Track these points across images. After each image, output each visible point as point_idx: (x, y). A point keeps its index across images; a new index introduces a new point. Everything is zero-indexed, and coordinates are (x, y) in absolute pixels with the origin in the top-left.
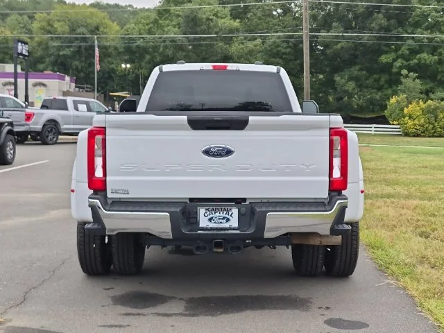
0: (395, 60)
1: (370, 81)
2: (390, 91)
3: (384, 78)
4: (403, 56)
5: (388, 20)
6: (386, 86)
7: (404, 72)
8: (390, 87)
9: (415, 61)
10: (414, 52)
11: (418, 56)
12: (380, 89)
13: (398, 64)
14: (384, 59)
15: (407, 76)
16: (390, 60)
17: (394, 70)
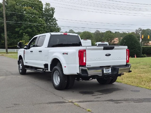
0: (20, 30)
1: (12, 36)
2: (18, 39)
3: (17, 35)
4: (22, 29)
5: (18, 18)
6: (17, 38)
7: (24, 34)
8: (19, 38)
9: (26, 31)
10: (25, 28)
11: (27, 29)
12: (15, 38)
13: (21, 31)
14: (16, 30)
15: (25, 35)
16: (18, 30)
17: (20, 33)
